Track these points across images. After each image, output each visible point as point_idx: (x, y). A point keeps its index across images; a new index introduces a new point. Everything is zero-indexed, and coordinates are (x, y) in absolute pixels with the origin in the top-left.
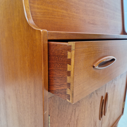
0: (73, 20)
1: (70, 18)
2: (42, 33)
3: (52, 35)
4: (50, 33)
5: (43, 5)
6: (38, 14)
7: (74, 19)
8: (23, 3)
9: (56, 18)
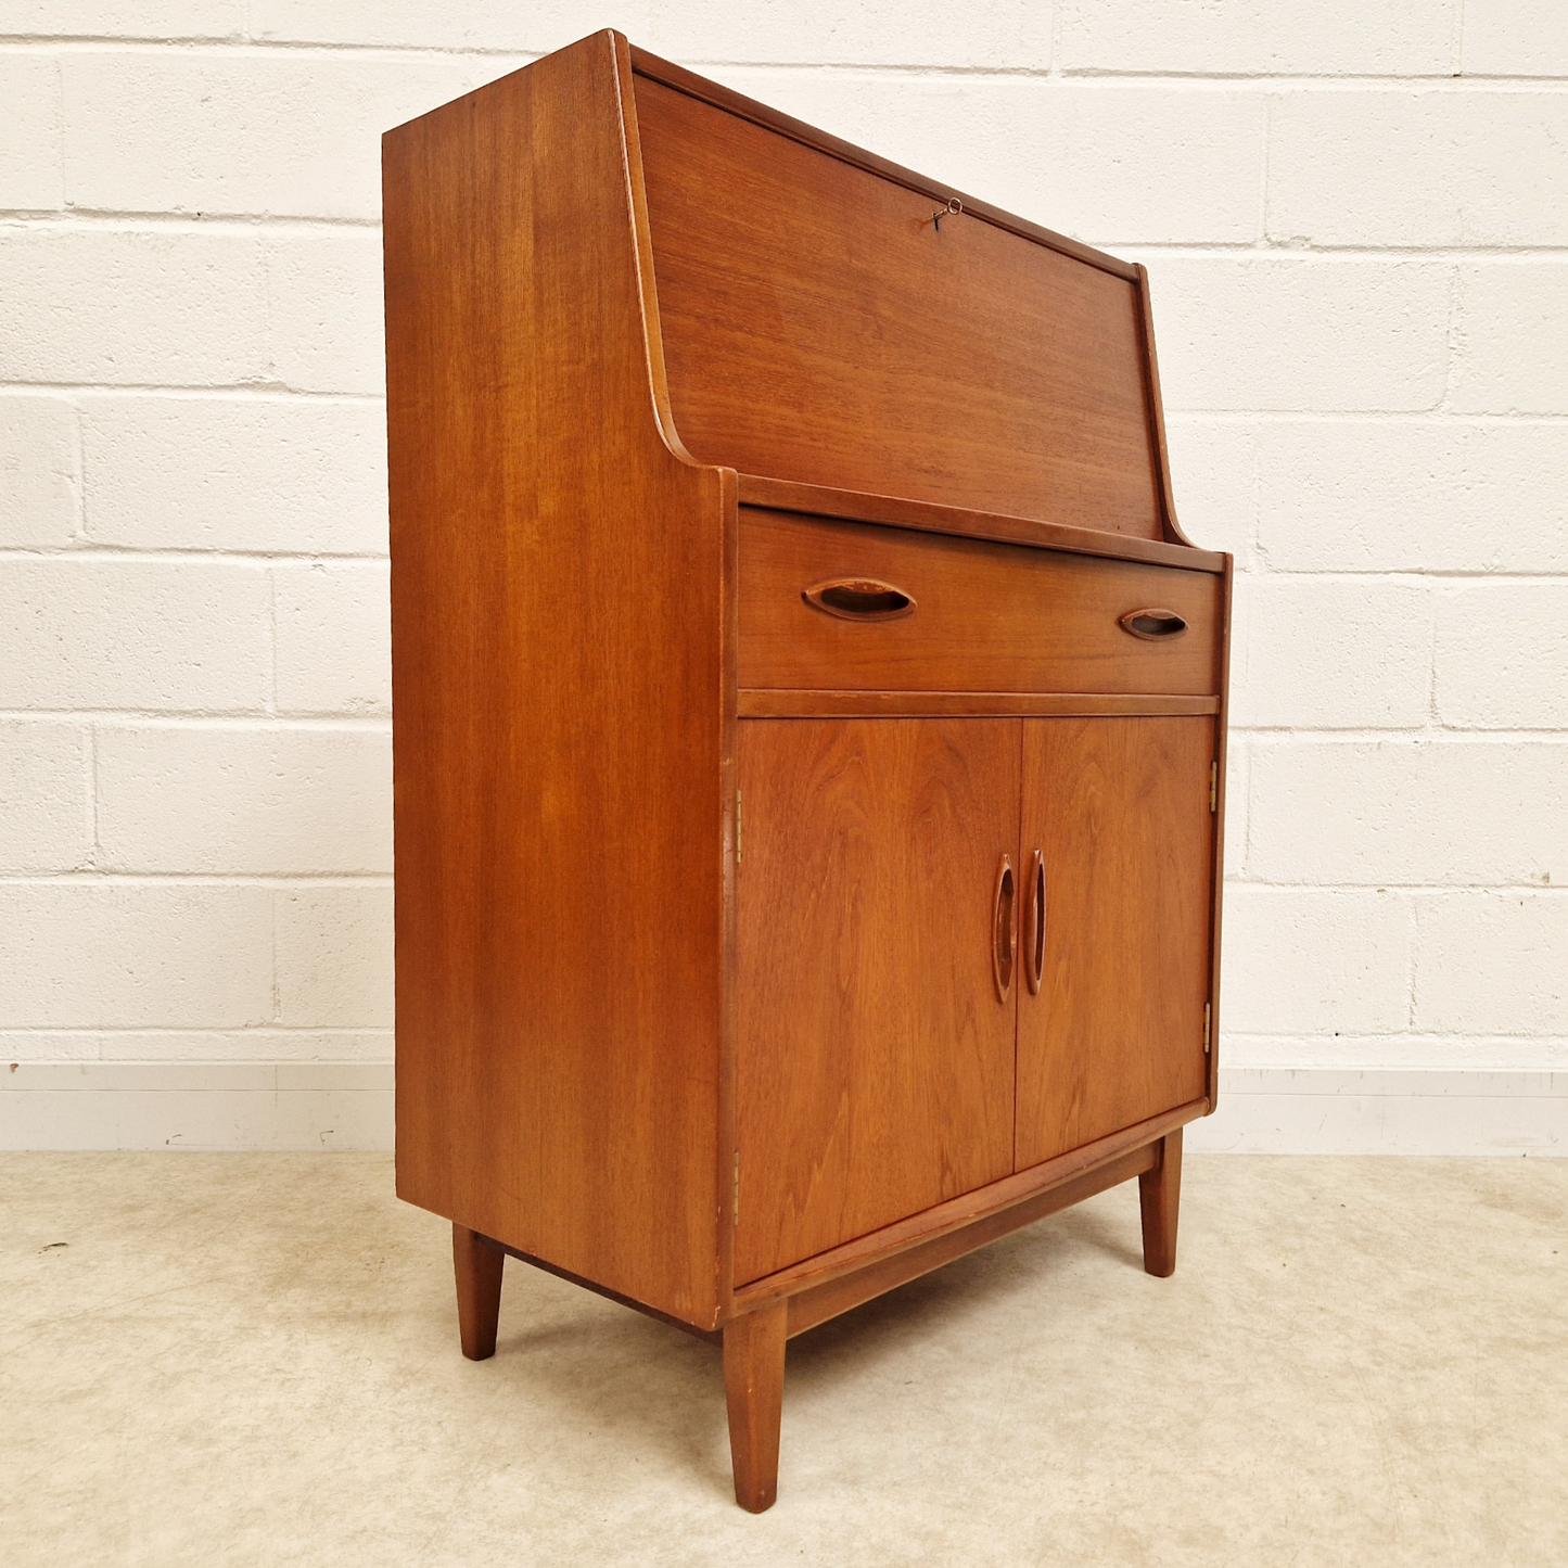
0: (827, 448)
1: (814, 440)
2: (721, 476)
3: (750, 487)
4: (747, 480)
5: (710, 388)
6: (693, 420)
7: (831, 446)
8: (651, 383)
9: (757, 438)
